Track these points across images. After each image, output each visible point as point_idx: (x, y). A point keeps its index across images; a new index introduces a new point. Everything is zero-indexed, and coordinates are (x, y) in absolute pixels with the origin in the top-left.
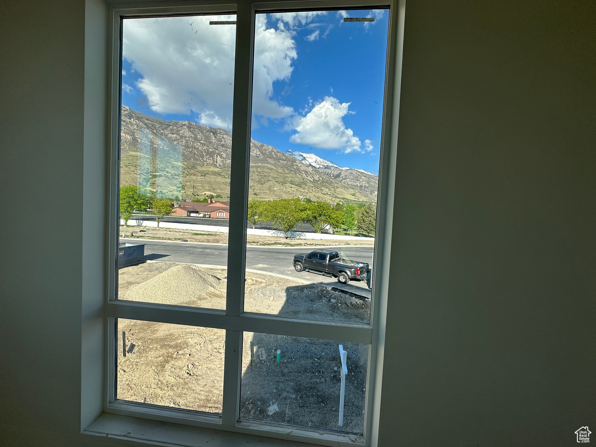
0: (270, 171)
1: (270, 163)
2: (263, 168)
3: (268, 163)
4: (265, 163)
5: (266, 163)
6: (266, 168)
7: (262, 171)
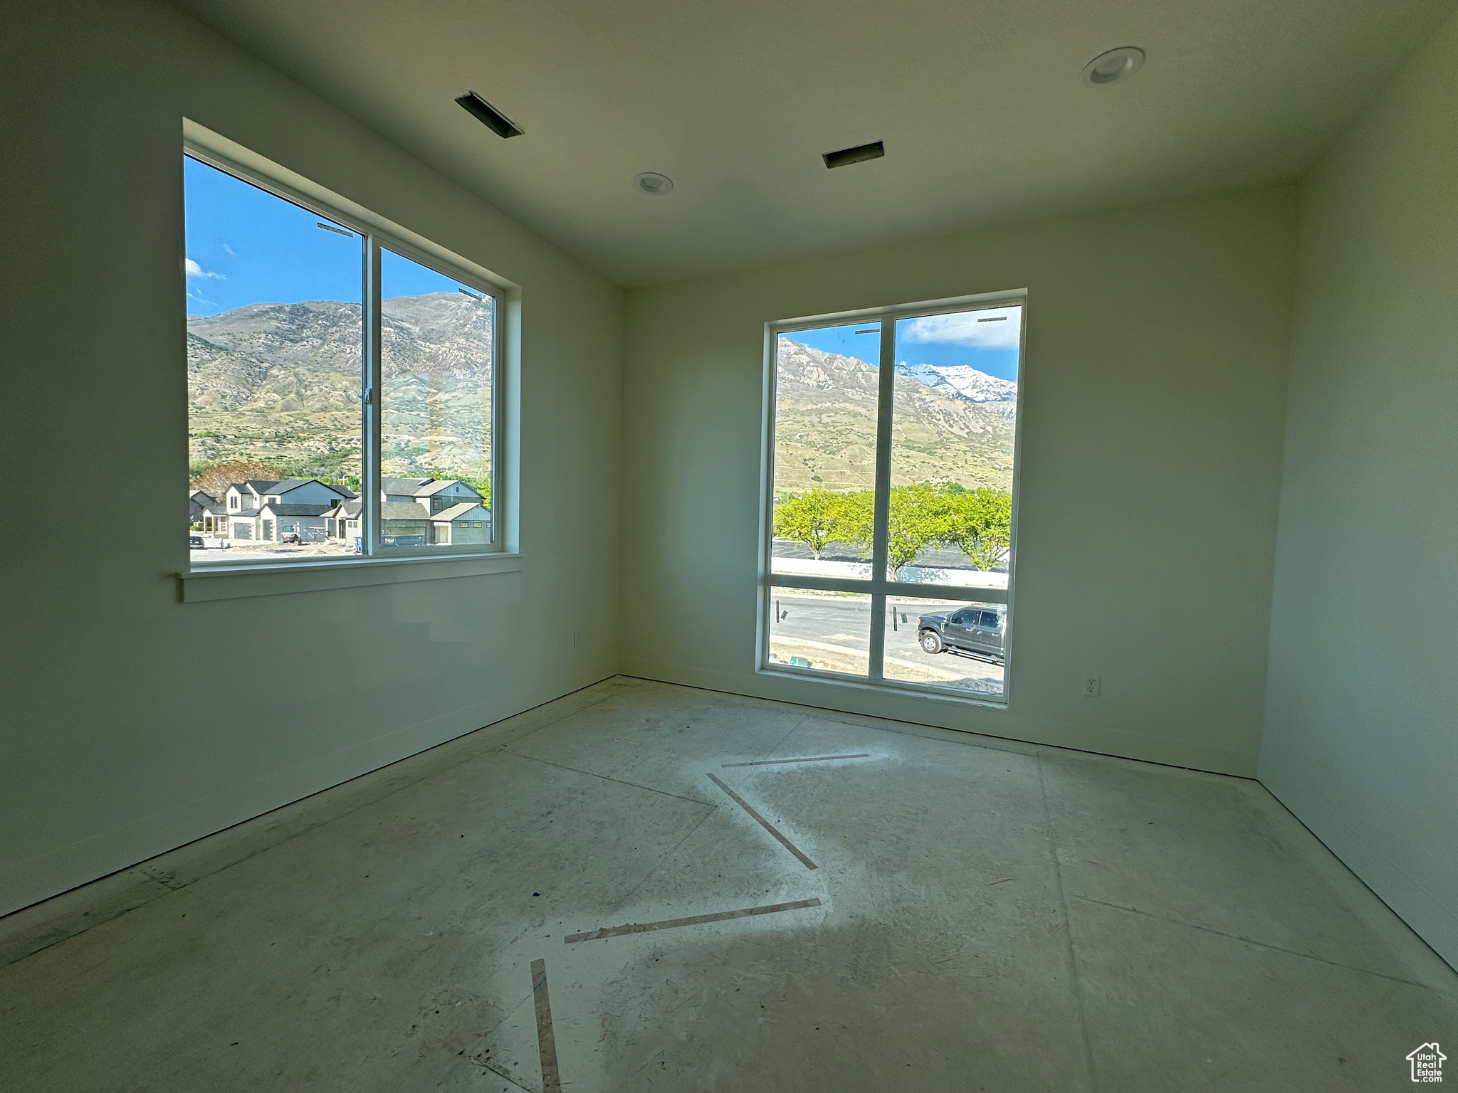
0: (852, 420)
1: (851, 399)
2: (834, 414)
3: (848, 400)
4: (839, 401)
6: (842, 413)
7: (833, 422)
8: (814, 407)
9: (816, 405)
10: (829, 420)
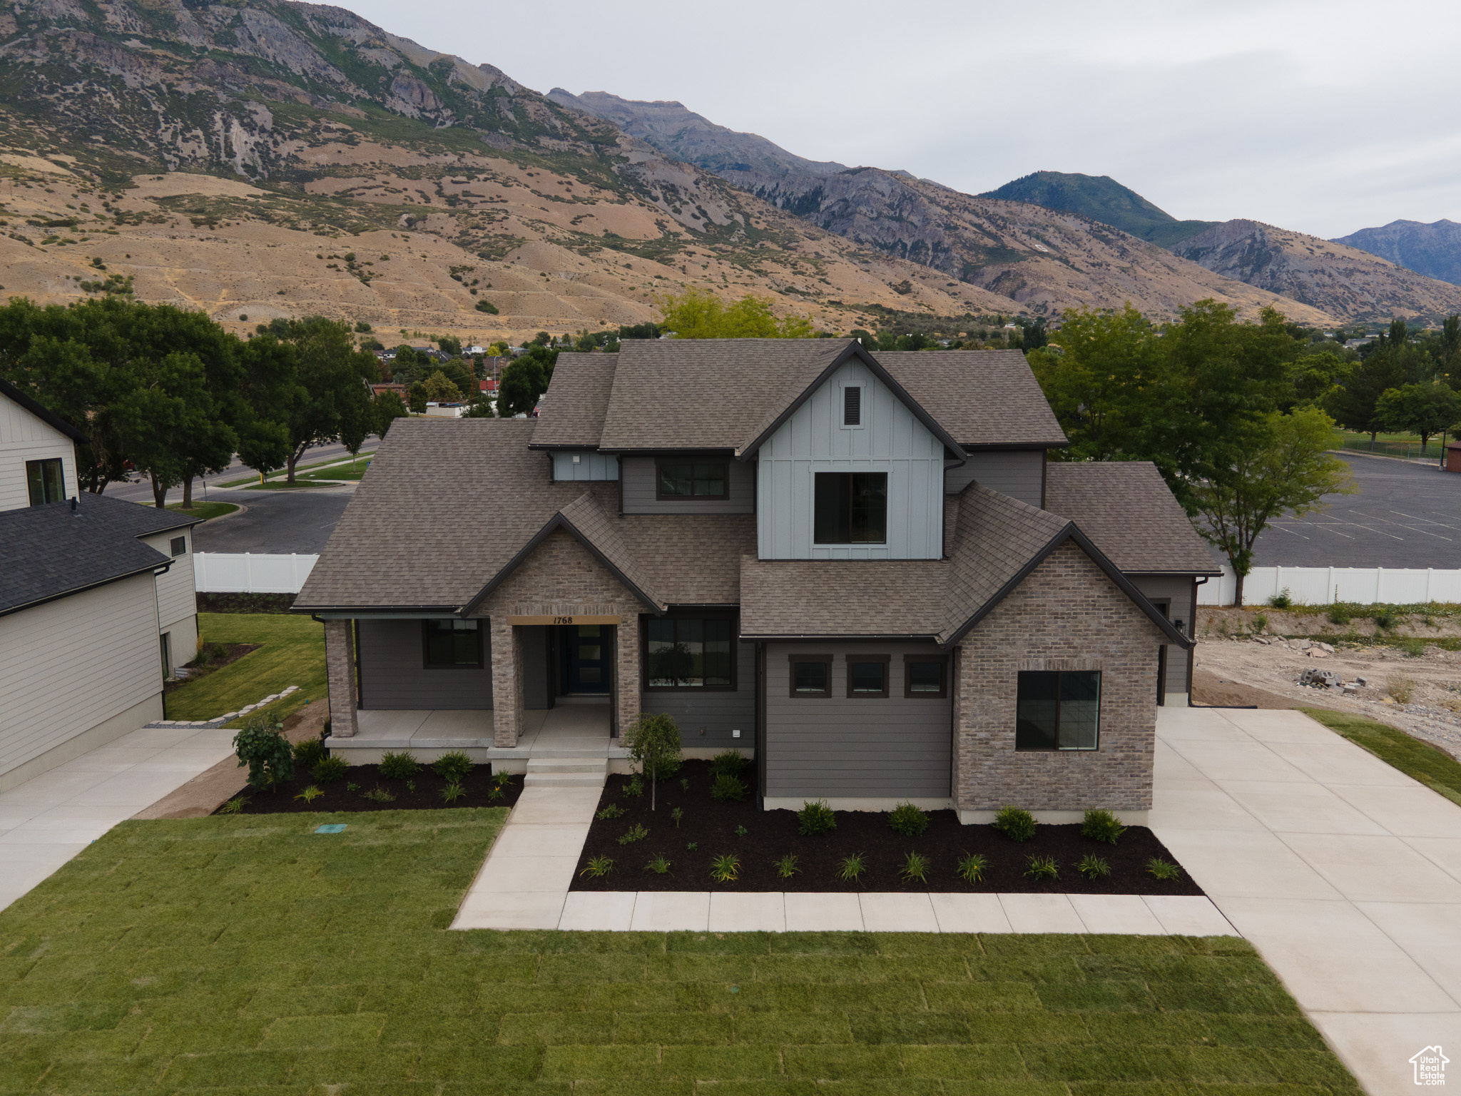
2: (464, 179)
4: (472, 153)
5: (476, 152)
6: (482, 177)
7: (466, 194)
8: (424, 161)
9: (427, 157)
10: (458, 189)
